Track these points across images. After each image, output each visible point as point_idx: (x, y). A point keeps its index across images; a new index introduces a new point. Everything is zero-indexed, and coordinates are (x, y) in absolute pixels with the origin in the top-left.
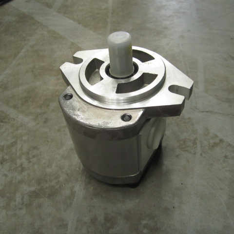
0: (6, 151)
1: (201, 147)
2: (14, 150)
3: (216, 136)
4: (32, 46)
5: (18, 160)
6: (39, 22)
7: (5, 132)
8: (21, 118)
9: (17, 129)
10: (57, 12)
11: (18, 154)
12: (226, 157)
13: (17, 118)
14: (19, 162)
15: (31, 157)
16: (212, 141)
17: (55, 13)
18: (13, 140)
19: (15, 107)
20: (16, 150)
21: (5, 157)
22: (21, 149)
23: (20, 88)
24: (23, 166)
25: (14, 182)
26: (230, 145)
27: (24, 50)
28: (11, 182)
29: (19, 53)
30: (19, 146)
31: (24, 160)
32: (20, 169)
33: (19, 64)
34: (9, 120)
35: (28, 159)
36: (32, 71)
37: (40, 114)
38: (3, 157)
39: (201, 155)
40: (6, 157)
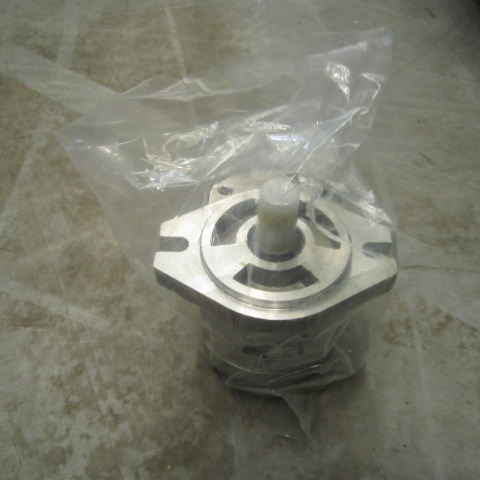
0: (68, 387)
1: (420, 332)
2: (85, 383)
3: (439, 311)
4: (44, 151)
5: (101, 402)
6: (38, 95)
7: (51, 347)
8: (77, 313)
9: (75, 338)
10: (71, 69)
11: (96, 389)
12: (462, 346)
13: (67, 314)
14: (104, 405)
15: (125, 392)
16: (434, 321)
17: (68, 72)
18: (75, 362)
19: (53, 291)
20: (90, 383)
21: (72, 398)
22: (98, 377)
23: (51, 248)
24: (115, 412)
25: (107, 446)
26: (463, 324)
27: (28, 162)
28: (101, 447)
29: (18, 167)
30: (93, 373)
31: (112, 400)
32: (110, 418)
33: (28, 195)
34: (51, 319)
35: (120, 396)
36: (63, 209)
37: (112, 301)
38: (67, 400)
39: (424, 347)
40: (74, 398)
